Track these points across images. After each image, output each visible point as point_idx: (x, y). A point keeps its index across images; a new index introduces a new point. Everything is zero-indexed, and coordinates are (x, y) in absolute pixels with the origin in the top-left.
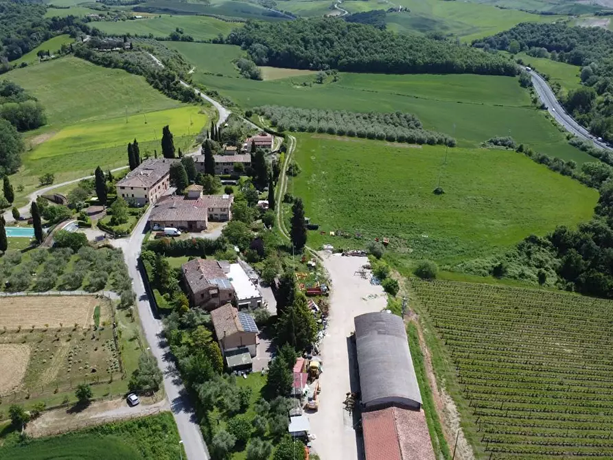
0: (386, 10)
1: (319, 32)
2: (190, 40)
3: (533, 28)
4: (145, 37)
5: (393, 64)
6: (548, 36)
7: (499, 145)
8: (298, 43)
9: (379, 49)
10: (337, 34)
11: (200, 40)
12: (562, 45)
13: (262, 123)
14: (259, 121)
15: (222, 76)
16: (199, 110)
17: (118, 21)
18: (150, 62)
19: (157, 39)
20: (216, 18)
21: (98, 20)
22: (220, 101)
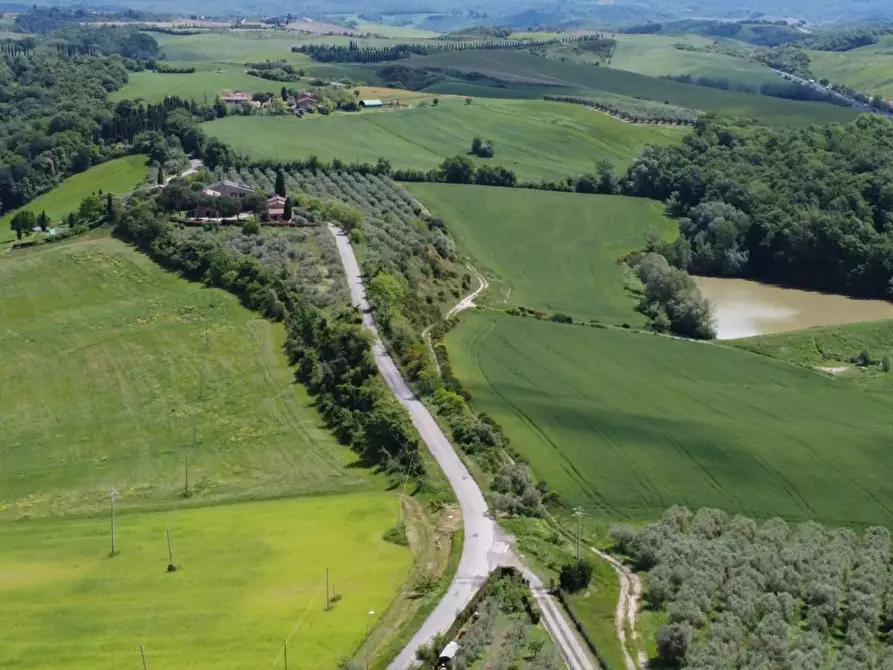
2: (506, 180)
4: (364, 171)
8: (853, 205)
11: (538, 182)
13: (622, 635)
14: (612, 617)
15: (569, 320)
16: (393, 522)
17: (307, 116)
18: (325, 271)
19: (398, 177)
20: (603, 108)
21: (247, 111)
22: (490, 479)
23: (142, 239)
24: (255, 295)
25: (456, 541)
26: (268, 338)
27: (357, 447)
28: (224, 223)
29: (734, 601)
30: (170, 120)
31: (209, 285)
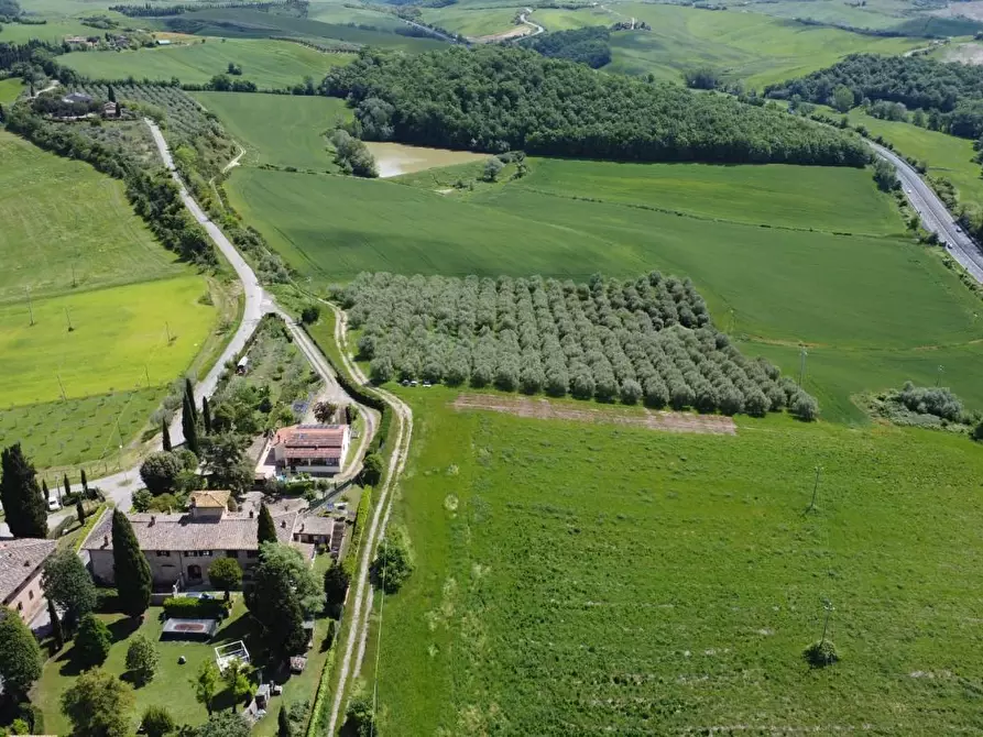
0: (609, 26)
2: (251, 88)
3: (874, 65)
4: (163, 85)
6: (904, 79)
8: (450, 98)
9: (604, 114)
10: (523, 81)
11: (270, 89)
12: (931, 97)
13: (339, 345)
14: (332, 335)
15: (295, 170)
16: (204, 293)
17: (123, 51)
18: (146, 147)
19: (185, 88)
20: (305, 44)
21: (84, 49)
22: (257, 264)
23: (26, 132)
24: (103, 164)
25: (242, 301)
26: (115, 189)
27: (177, 251)
28: (78, 120)
29: (398, 321)
30: (34, 55)
31: (73, 158)
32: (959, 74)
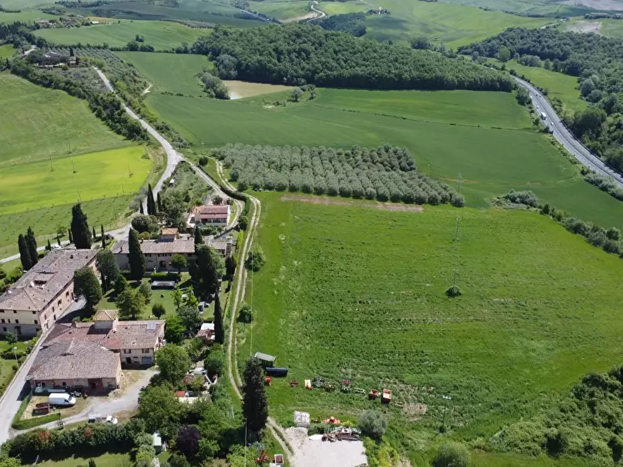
0: (365, 12)
1: (294, 41)
2: (151, 50)
3: (523, 34)
4: (99, 48)
5: (376, 78)
6: (540, 42)
7: (517, 203)
8: (270, 54)
9: (360, 62)
10: (313, 44)
11: (162, 50)
12: (555, 53)
13: (219, 175)
14: (216, 171)
15: (182, 95)
16: (144, 153)
17: (71, 28)
18: (97, 82)
19: (112, 50)
20: (181, 23)
21: (48, 27)
22: (171, 139)
23: (25, 74)
24: (73, 91)
25: (165, 156)
26: (83, 105)
27: (124, 135)
28: (54, 67)
29: (250, 163)
30: (19, 30)
31: (55, 88)
32: (572, 39)
